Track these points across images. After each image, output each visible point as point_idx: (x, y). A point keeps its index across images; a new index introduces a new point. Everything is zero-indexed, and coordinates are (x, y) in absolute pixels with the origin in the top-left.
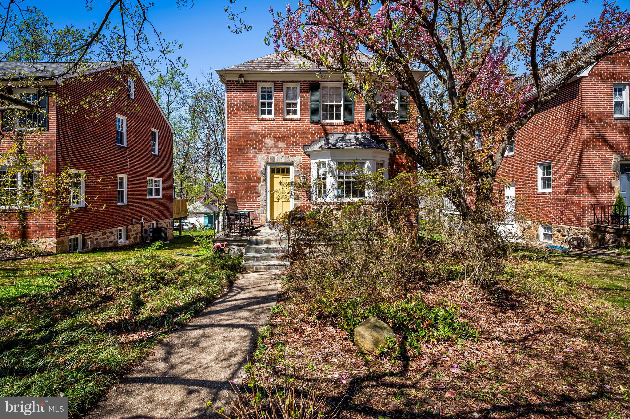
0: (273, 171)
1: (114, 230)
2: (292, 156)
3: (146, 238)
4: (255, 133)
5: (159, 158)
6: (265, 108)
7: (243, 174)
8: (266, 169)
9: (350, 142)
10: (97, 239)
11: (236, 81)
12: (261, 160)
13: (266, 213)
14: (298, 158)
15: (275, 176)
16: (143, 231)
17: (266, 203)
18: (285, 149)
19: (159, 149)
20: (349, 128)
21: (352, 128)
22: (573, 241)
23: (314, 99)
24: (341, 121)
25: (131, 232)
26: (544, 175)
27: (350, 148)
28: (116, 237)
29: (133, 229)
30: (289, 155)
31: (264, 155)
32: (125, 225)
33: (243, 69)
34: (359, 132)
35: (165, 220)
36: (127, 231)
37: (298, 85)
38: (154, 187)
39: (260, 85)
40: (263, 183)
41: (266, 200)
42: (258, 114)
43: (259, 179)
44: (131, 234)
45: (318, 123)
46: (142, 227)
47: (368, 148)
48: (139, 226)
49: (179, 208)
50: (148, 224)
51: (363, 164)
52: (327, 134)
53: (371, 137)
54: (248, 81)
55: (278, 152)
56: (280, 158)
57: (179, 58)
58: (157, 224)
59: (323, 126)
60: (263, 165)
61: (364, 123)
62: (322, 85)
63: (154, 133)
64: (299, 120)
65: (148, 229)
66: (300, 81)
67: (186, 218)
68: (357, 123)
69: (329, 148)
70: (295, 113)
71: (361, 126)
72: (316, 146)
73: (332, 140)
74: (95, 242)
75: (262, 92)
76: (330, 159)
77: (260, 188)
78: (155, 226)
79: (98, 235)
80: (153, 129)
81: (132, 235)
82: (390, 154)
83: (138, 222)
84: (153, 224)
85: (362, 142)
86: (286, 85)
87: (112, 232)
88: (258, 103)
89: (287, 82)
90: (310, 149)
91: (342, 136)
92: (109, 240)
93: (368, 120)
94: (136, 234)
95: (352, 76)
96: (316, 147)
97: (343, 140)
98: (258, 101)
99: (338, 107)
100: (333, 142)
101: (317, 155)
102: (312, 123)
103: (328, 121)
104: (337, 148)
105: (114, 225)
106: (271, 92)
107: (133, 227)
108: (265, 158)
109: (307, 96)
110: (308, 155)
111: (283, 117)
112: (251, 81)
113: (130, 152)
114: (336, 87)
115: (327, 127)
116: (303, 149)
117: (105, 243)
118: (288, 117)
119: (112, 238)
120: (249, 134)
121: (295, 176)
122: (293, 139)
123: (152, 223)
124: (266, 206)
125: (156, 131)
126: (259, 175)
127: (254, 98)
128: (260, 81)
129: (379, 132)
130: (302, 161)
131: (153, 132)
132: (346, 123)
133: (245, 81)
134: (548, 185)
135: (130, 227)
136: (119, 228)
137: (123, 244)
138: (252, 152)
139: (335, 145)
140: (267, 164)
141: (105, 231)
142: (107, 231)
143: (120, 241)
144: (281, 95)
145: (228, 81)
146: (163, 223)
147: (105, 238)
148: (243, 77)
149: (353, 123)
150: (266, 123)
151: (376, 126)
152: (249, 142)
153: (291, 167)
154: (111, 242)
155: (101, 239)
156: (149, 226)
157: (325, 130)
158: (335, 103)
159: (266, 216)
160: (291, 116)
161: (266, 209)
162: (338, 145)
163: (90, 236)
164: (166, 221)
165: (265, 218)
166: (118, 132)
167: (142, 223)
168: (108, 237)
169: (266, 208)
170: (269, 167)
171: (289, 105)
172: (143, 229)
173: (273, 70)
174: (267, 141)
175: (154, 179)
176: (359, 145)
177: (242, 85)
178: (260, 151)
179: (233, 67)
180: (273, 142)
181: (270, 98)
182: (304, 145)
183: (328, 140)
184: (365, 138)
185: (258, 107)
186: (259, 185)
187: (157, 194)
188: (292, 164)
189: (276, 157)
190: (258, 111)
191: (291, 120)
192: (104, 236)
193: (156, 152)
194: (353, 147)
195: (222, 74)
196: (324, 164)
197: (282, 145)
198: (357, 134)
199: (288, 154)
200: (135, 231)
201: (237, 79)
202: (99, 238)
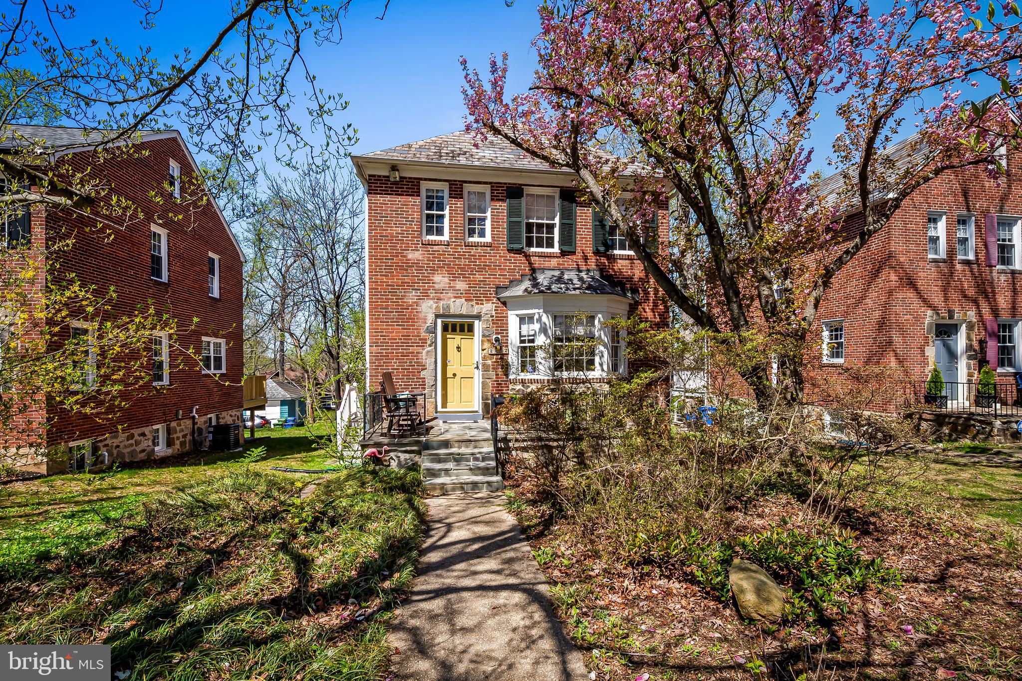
0: (445, 328)
1: (146, 430)
2: (477, 304)
3: (201, 443)
4: (417, 264)
5: (220, 305)
6: (433, 224)
7: (396, 332)
8: (435, 324)
9: (572, 284)
10: (118, 446)
11: (384, 177)
12: (428, 309)
13: (436, 398)
14: (488, 308)
15: (448, 336)
16: (196, 431)
17: (436, 380)
18: (467, 292)
19: (220, 288)
20: (569, 262)
21: (573, 261)
22: (876, 434)
23: (513, 212)
24: (556, 249)
25: (176, 432)
26: (831, 339)
27: (573, 292)
28: (150, 443)
29: (178, 428)
30: (474, 303)
31: (431, 302)
32: (165, 421)
33: (397, 156)
34: (584, 268)
35: (230, 412)
36: (169, 431)
37: (487, 189)
38: (212, 355)
39: (424, 186)
40: (429, 349)
41: (436, 377)
42: (421, 234)
43: (424, 341)
44: (175, 436)
45: (519, 251)
46: (194, 423)
47: (602, 293)
48: (189, 422)
49: (252, 390)
50: (203, 419)
51: (592, 318)
52: (533, 270)
53: (602, 276)
54: (405, 178)
55: (455, 297)
56: (459, 306)
57: (349, 126)
58: (218, 418)
59: (527, 256)
60: (431, 318)
61: (590, 255)
62: (527, 190)
63: (212, 261)
64: (489, 245)
65: (203, 427)
66: (490, 183)
67: (262, 408)
68: (579, 255)
69: (541, 292)
70: (482, 234)
71: (586, 258)
72: (517, 288)
73: (543, 279)
74: (115, 452)
75: (428, 197)
76: (541, 311)
77: (425, 355)
78: (214, 423)
79: (120, 439)
80: (211, 254)
81: (178, 438)
82: (630, 305)
83: (187, 415)
84: (210, 419)
85: (589, 284)
86: (467, 188)
87: (143, 435)
88: (421, 215)
89: (470, 182)
90: (507, 294)
91: (557, 273)
92: (139, 449)
93: (597, 249)
94: (184, 436)
95: (590, 179)
96: (518, 291)
97: (560, 280)
98: (421, 212)
99: (551, 227)
100: (545, 283)
101: (519, 302)
102: (510, 251)
103: (533, 249)
104: (553, 292)
105: (148, 422)
106: (442, 198)
107: (179, 425)
108: (434, 306)
109: (503, 206)
110: (504, 303)
111: (464, 239)
112: (410, 178)
113: (174, 292)
114: (547, 196)
115: (533, 259)
116: (496, 294)
117: (133, 453)
118: (471, 239)
119: (146, 444)
120: (406, 266)
121: (483, 336)
122: (479, 277)
123: (209, 416)
124: (435, 385)
125: (216, 257)
126: (423, 334)
127: (414, 206)
128: (425, 179)
129: (613, 269)
130: (494, 313)
131: (210, 258)
132: (563, 253)
133: (401, 178)
134: (838, 353)
135: (173, 424)
136: (155, 427)
137: (162, 454)
138: (412, 297)
139: (549, 288)
140: (437, 316)
141: (132, 431)
142: (136, 432)
143: (156, 449)
144: (459, 204)
145: (370, 176)
146: (228, 418)
147: (131, 445)
148: (398, 170)
149: (573, 253)
150: (436, 248)
151: (608, 259)
152: (406, 279)
153: (476, 322)
154: (143, 451)
155: (125, 447)
156: (205, 422)
157: (530, 263)
158: (545, 222)
159: (436, 402)
160: (475, 239)
161: (436, 391)
162: (554, 287)
163: (106, 442)
164: (233, 414)
165: (433, 406)
166: (153, 256)
167: (194, 417)
168: (137, 443)
169: (436, 388)
170: (439, 321)
171: (471, 221)
172: (196, 427)
173: (448, 162)
174: (437, 278)
175: (213, 340)
176: (587, 289)
177: (395, 183)
178: (425, 295)
179: (379, 152)
180: (446, 280)
181: (441, 207)
182: (498, 287)
183: (535, 279)
184: (593, 278)
185: (421, 222)
186: (424, 352)
187: (218, 366)
188: (478, 317)
189: (452, 305)
190: (421, 228)
191: (476, 245)
192: (130, 442)
193: (216, 294)
194: (578, 292)
195: (360, 163)
196: (531, 318)
197: (461, 285)
198: (580, 271)
199: (472, 300)
200: (182, 430)
201: (387, 174)
202: (122, 445)
